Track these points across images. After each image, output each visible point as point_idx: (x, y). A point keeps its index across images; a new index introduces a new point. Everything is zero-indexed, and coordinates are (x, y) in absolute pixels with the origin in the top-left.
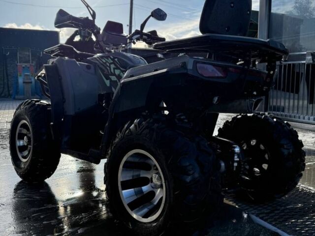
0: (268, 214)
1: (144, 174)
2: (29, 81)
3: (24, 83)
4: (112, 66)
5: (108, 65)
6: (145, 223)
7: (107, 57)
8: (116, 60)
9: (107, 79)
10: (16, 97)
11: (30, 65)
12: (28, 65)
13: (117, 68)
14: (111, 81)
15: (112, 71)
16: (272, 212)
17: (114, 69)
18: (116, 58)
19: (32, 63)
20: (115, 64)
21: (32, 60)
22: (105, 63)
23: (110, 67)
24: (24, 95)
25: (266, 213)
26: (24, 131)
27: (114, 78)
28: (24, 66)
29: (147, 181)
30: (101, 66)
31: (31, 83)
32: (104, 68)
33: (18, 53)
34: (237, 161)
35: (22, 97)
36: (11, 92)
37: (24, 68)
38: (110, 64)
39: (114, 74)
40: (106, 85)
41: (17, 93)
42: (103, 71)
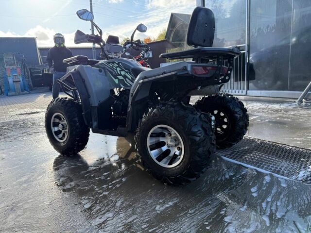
0: (230, 155)
1: (162, 139)
2: (18, 80)
3: (14, 82)
4: (118, 69)
5: (115, 68)
6: (171, 168)
7: (113, 63)
8: (121, 64)
9: (116, 79)
10: (9, 94)
11: (17, 67)
12: (15, 67)
13: (123, 70)
14: (119, 80)
15: (119, 72)
16: (232, 153)
17: (120, 71)
18: (120, 63)
19: (17, 65)
20: (120, 67)
21: (17, 63)
22: (112, 67)
23: (116, 70)
24: (15, 91)
25: (229, 154)
26: (57, 121)
27: (121, 78)
28: (11, 68)
29: (163, 144)
30: (109, 69)
31: (20, 81)
32: (112, 71)
33: (4, 58)
34: (213, 125)
35: (13, 93)
36: (3, 90)
37: (11, 70)
38: (116, 67)
39: (121, 75)
40: (115, 83)
41: (9, 90)
42: (111, 73)
